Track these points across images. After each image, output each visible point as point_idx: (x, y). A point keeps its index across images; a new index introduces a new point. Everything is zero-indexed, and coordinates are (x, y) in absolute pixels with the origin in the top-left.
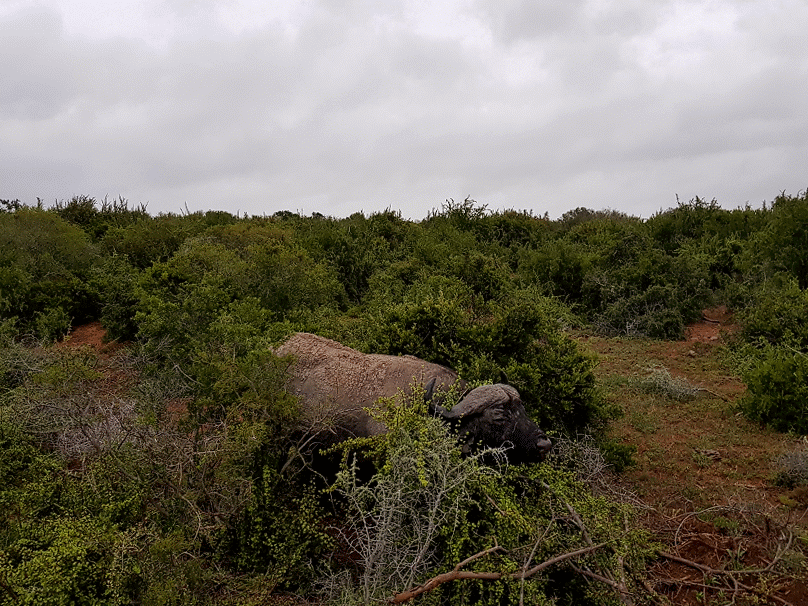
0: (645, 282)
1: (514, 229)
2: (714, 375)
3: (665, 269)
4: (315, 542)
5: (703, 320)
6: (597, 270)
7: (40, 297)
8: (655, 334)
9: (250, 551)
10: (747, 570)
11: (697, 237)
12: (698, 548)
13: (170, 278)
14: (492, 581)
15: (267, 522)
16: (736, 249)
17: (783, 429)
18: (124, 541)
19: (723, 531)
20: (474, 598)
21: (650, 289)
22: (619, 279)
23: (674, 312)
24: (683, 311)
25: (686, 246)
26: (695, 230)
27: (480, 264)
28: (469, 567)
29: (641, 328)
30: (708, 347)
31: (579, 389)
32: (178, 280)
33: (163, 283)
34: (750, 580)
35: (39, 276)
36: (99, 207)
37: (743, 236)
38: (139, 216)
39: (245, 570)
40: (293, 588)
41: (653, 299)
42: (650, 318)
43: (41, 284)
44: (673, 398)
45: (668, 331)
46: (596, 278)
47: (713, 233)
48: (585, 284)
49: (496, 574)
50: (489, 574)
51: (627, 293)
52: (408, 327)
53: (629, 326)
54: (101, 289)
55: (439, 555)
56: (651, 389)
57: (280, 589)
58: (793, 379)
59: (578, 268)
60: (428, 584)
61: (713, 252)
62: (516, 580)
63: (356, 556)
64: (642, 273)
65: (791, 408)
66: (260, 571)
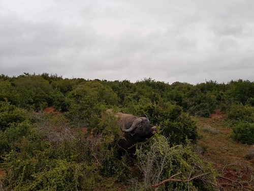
0: (199, 102)
1: (161, 86)
2: (221, 128)
3: (205, 99)
4: (126, 169)
5: (215, 113)
6: (186, 98)
7: (37, 99)
8: (203, 116)
9: (108, 171)
10: (244, 182)
11: (211, 90)
12: (229, 175)
13: (77, 95)
14: (180, 182)
15: (112, 163)
16: (222, 94)
17: (244, 143)
18: (78, 167)
19: (235, 170)
20: (175, 187)
21: (201, 104)
22: (192, 101)
23: (208, 110)
24: (210, 110)
25: (209, 93)
26: (211, 89)
27: (155, 95)
28: (173, 178)
29: (199, 114)
30: (218, 120)
31: (193, 130)
32: (78, 96)
33: (75, 96)
34: (245, 184)
35: (37, 93)
36: (50, 76)
37: (224, 91)
38: (60, 79)
39: (106, 176)
40: (121, 181)
41: (202, 106)
42: (201, 112)
43: (37, 95)
44: (212, 134)
45: (206, 115)
46: (186, 100)
47: (216, 90)
48: (183, 102)
49: (181, 180)
50: (179, 180)
51: (195, 105)
52: (146, 111)
53: (196, 114)
54: (53, 97)
55: (164, 174)
56: (206, 131)
57: (117, 182)
58: (246, 130)
59: (181, 97)
60: (163, 182)
61: (216, 95)
62: (186, 182)
63: (142, 173)
64: (199, 99)
65: (246, 137)
66: (110, 176)
